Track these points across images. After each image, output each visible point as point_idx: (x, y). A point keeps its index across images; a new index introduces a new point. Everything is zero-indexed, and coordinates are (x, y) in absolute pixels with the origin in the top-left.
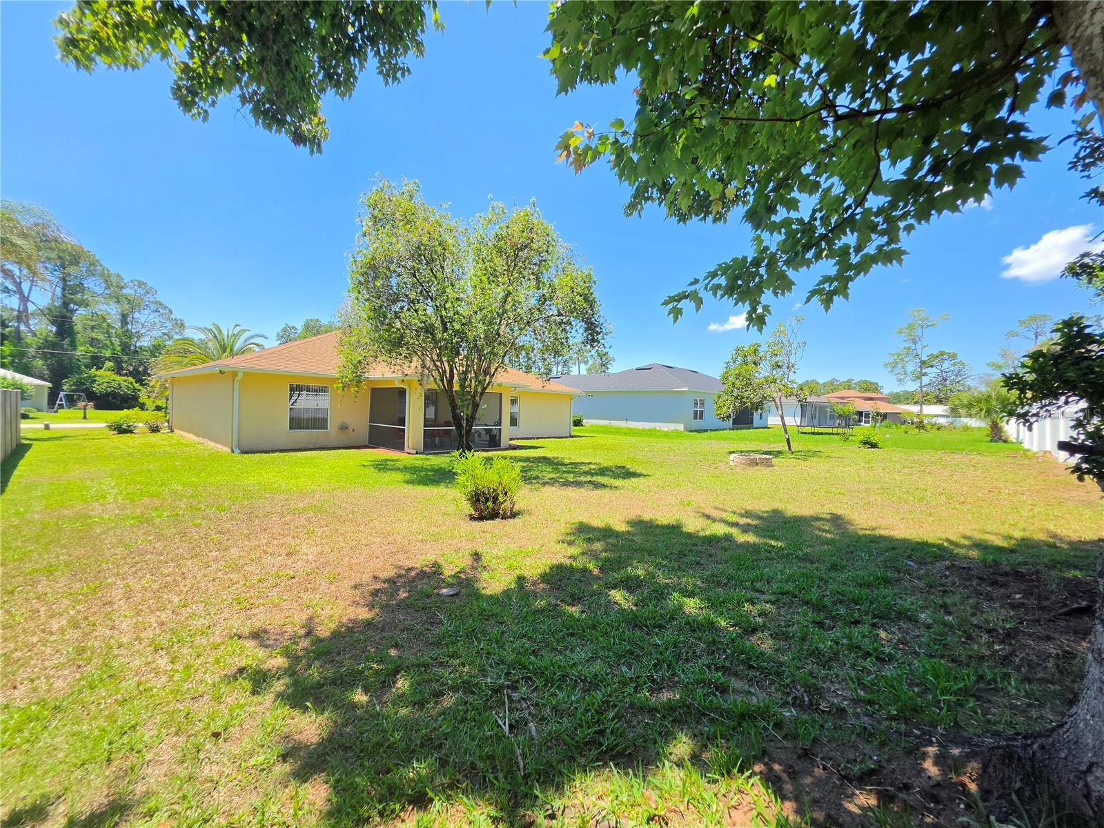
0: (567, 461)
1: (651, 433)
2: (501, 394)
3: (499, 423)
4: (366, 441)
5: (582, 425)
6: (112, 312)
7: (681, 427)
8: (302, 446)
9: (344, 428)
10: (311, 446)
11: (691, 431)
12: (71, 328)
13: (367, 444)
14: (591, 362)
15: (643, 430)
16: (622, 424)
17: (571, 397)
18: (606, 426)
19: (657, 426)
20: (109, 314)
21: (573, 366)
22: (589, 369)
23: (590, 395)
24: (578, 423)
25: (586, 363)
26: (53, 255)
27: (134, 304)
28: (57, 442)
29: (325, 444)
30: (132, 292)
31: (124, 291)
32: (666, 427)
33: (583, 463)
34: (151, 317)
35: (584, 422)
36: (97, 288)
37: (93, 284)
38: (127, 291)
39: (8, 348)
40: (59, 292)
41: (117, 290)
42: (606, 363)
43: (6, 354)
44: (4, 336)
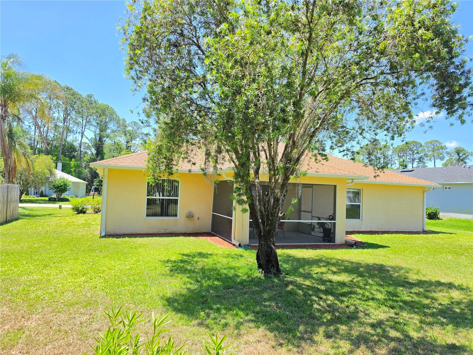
0: (413, 277)
2: (335, 186)
3: (333, 218)
4: (209, 229)
5: (438, 219)
8: (155, 231)
9: (190, 216)
13: (210, 231)
14: (447, 158)
17: (423, 190)
20: (120, 142)
21: (429, 162)
22: (446, 165)
23: (447, 187)
24: (433, 216)
25: (442, 159)
29: (174, 230)
30: (131, 129)
33: (439, 284)
35: (441, 215)
36: (114, 128)
37: (112, 126)
38: (130, 128)
39: (73, 163)
40: (98, 131)
41: (122, 127)
42: (464, 159)
43: (72, 166)
44: (74, 157)
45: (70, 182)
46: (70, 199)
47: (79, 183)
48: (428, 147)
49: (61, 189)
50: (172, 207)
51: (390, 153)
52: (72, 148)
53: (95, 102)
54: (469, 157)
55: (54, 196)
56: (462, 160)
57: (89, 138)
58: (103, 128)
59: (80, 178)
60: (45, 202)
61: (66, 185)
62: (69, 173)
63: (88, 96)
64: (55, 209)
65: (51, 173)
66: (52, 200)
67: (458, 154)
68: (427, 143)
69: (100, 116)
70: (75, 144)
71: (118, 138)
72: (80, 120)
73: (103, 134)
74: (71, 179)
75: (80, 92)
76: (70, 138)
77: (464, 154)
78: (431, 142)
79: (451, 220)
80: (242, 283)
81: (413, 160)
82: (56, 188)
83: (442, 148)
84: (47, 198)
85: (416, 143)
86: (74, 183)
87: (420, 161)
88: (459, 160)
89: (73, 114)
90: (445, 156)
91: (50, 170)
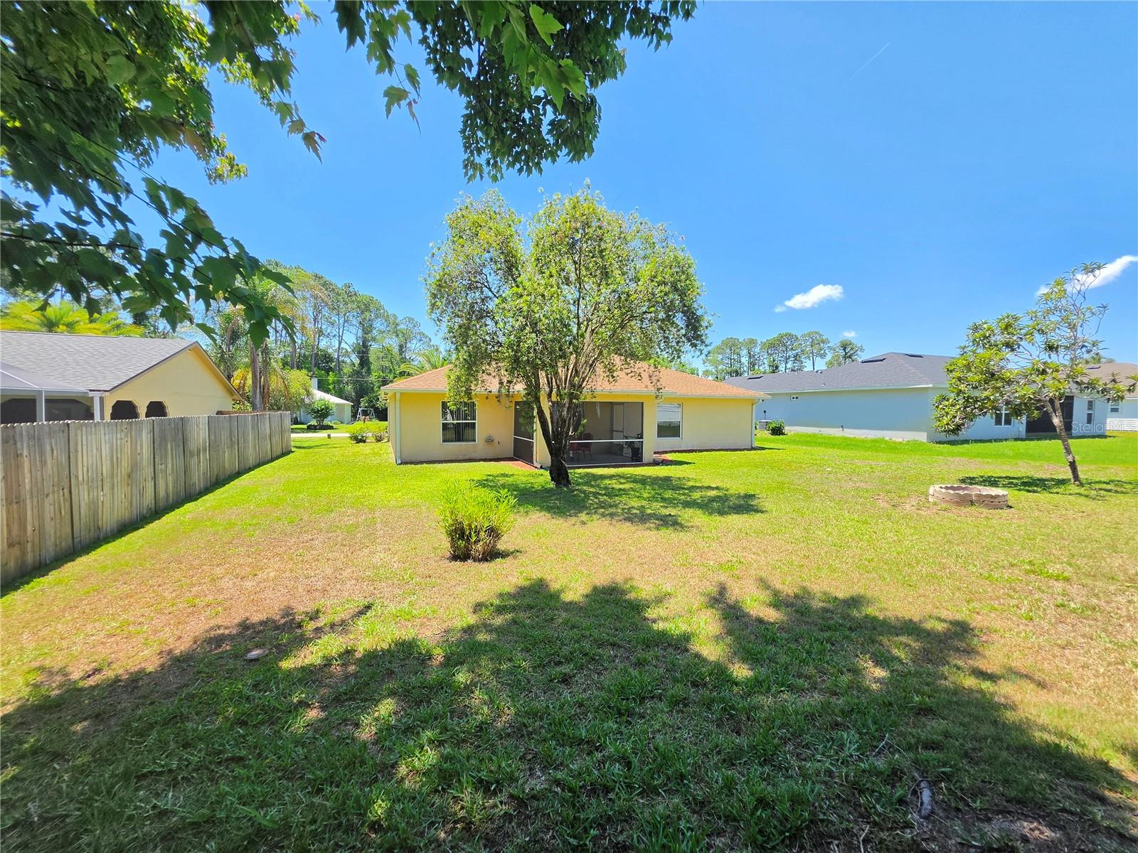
1: (875, 445)
2: (642, 403)
4: (510, 455)
5: (782, 434)
6: (393, 343)
7: (922, 437)
8: (453, 458)
9: (489, 440)
10: (461, 458)
11: (937, 443)
12: (368, 359)
13: (512, 456)
14: (830, 355)
15: (863, 441)
16: (836, 432)
17: (752, 402)
18: (814, 435)
19: (888, 435)
20: (391, 346)
21: (807, 360)
22: (830, 364)
23: (794, 397)
24: (777, 430)
25: (823, 356)
26: (355, 306)
27: (407, 338)
28: (308, 450)
29: (474, 455)
30: (405, 327)
31: (398, 328)
32: (899, 437)
34: (418, 345)
35: (787, 429)
36: (382, 328)
37: (378, 325)
38: (402, 327)
39: (331, 378)
40: (360, 333)
41: (393, 326)
42: (851, 355)
43: (330, 382)
44: (330, 369)
45: (333, 404)
46: (335, 426)
47: (344, 405)
48: (806, 341)
49: (323, 413)
50: (468, 432)
51: (757, 350)
52: (328, 358)
53: (355, 294)
54: (858, 352)
55: (314, 422)
56: (850, 357)
57: (350, 343)
58: (367, 329)
59: (341, 398)
60: (303, 431)
61: (327, 408)
62: (328, 391)
63: (345, 285)
64: (321, 439)
65: (308, 394)
66: (311, 429)
67: (844, 350)
68: (804, 336)
69: (362, 312)
70: (330, 351)
71: (387, 341)
72: (335, 318)
73: (369, 336)
74: (333, 400)
75: (333, 282)
76: (323, 344)
77: (852, 349)
78: (809, 334)
79: (797, 435)
80: (536, 492)
81: (787, 359)
82: (315, 412)
83: (823, 342)
84: (305, 426)
85: (790, 336)
86: (337, 405)
87: (796, 359)
88: (845, 357)
89: (325, 312)
90: (827, 351)
91: (306, 390)
